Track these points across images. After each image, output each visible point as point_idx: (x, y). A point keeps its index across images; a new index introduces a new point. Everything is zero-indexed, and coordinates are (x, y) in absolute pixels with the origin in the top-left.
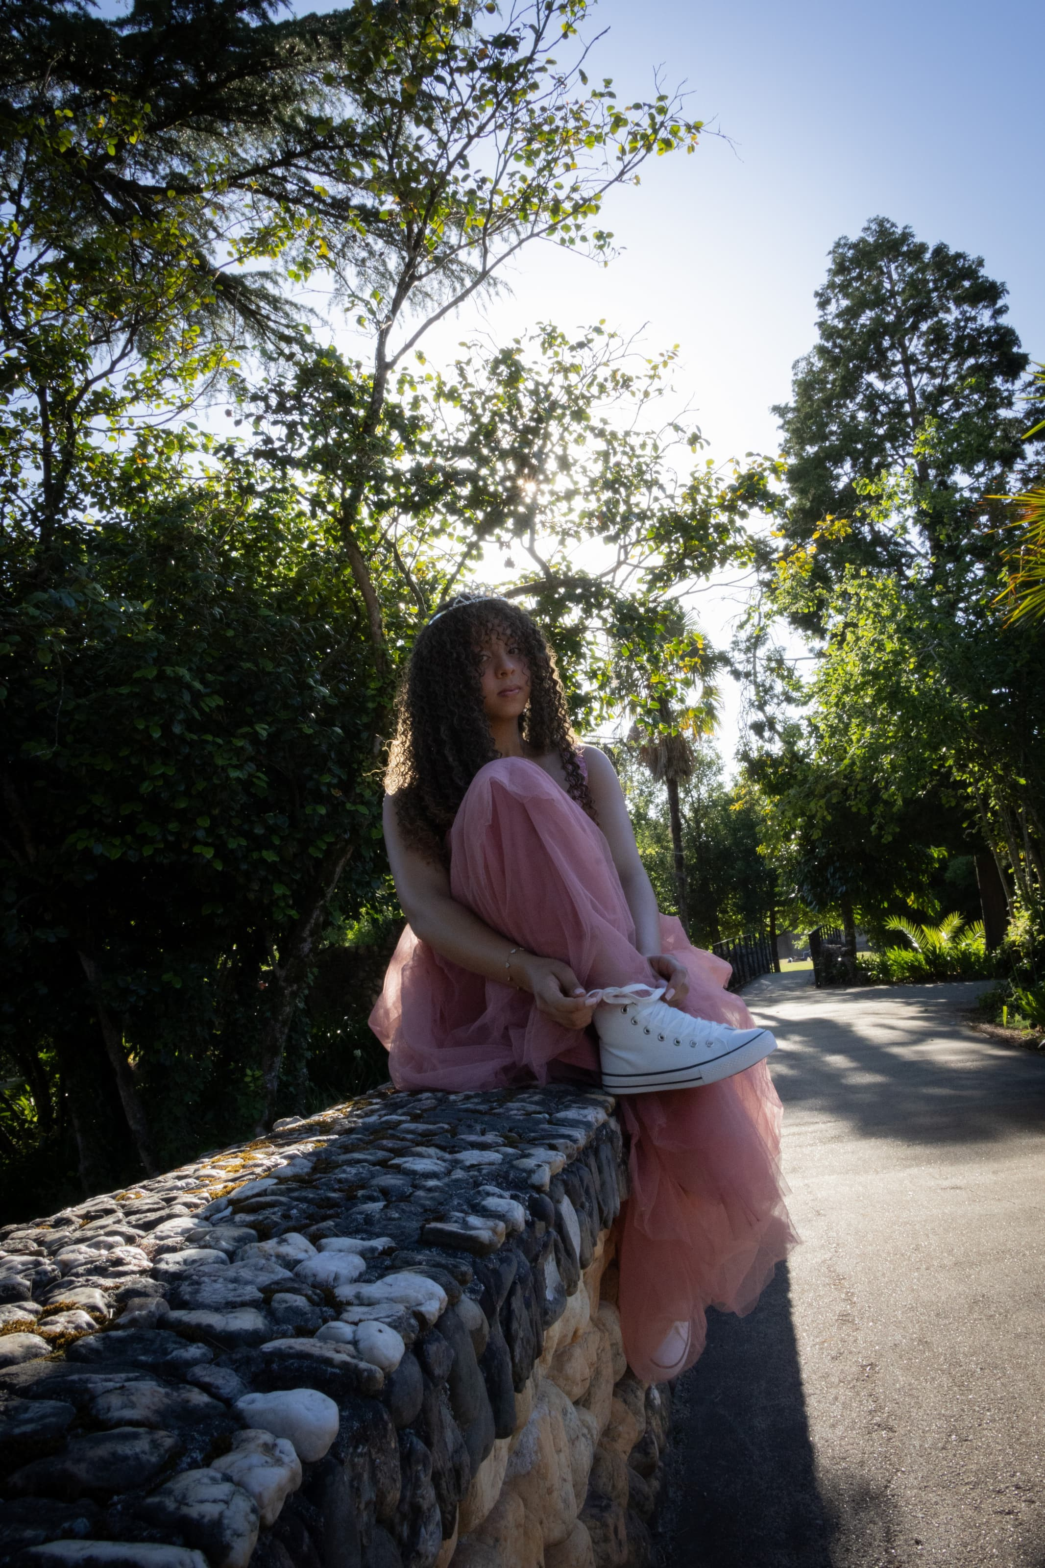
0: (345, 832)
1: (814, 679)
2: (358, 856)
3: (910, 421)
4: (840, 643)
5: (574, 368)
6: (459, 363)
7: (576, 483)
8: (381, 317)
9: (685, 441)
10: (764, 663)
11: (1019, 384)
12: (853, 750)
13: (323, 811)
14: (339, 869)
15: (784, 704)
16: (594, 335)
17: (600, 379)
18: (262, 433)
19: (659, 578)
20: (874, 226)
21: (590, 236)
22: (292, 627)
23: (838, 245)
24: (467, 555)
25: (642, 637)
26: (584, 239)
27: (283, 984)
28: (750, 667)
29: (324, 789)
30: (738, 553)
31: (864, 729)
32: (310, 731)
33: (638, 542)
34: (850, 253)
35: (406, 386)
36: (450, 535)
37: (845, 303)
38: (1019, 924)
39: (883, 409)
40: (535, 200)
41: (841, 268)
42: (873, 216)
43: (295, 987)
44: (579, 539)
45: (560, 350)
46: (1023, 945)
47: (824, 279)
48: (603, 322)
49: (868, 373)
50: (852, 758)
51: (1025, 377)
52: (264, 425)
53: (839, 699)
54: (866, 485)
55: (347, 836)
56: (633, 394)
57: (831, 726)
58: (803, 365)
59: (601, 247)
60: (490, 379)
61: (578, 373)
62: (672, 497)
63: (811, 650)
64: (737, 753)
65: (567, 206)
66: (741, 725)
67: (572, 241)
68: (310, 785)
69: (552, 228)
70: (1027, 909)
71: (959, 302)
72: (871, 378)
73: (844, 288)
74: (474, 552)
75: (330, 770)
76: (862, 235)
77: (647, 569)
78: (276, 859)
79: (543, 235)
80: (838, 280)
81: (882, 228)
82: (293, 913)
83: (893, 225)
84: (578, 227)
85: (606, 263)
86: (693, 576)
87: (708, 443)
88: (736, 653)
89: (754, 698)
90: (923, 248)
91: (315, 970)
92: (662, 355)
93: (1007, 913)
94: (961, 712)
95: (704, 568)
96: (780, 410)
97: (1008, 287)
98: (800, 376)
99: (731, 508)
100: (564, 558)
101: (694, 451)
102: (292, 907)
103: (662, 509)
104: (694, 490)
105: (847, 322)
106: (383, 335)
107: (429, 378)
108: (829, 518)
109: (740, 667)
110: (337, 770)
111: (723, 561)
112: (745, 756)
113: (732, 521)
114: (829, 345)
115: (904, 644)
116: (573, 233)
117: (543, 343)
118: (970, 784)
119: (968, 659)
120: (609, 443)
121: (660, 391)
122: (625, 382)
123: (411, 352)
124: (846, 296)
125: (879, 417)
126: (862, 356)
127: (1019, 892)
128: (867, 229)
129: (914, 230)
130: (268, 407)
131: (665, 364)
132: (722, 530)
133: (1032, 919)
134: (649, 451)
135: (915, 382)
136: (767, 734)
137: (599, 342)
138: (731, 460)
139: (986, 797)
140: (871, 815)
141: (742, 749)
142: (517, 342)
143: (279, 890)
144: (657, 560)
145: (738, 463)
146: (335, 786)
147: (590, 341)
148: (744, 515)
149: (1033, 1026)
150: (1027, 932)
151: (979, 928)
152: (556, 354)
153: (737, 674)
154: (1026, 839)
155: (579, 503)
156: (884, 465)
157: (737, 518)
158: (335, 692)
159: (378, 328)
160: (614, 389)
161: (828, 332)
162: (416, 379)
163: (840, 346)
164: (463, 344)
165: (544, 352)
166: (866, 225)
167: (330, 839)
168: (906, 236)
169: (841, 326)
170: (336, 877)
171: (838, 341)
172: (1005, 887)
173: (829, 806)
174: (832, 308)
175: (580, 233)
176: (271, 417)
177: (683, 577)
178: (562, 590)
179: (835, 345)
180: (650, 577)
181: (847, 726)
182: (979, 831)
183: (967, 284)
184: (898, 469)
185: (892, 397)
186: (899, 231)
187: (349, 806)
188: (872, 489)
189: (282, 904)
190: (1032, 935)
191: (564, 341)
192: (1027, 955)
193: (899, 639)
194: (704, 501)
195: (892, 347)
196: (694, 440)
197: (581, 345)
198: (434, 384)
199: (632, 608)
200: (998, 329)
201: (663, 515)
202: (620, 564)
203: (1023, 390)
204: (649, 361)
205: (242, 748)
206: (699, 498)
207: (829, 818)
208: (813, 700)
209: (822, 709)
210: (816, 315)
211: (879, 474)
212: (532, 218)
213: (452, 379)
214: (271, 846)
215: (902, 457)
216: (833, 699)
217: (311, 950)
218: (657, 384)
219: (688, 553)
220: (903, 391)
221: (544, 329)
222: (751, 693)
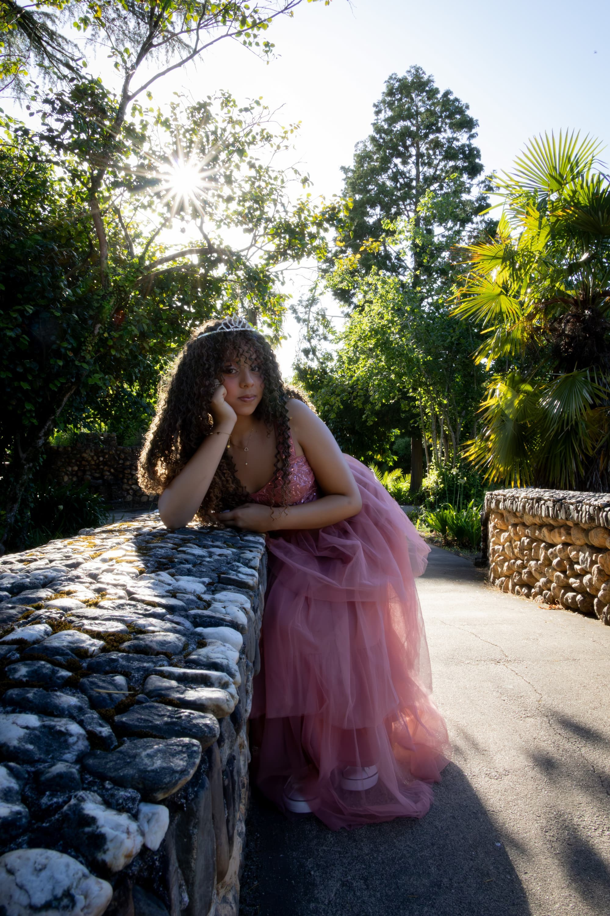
0: (73, 378)
1: (343, 330)
2: (78, 393)
3: (414, 191)
4: (361, 312)
5: (240, 123)
6: (173, 104)
7: (234, 193)
8: (129, 65)
9: (300, 180)
10: (315, 315)
11: (475, 181)
12: (359, 373)
13: (61, 363)
14: (65, 399)
15: (323, 340)
16: (254, 105)
17: (254, 133)
18: (47, 125)
19: (272, 258)
20: (413, 71)
21: (261, 44)
22: (53, 249)
23: (391, 78)
24: (163, 225)
25: (259, 291)
26: (257, 44)
27: (24, 462)
28: (306, 317)
29: (63, 350)
30: (318, 251)
31: (367, 361)
32: (58, 314)
33: (264, 235)
34: (397, 85)
35: (137, 113)
36: (154, 211)
37: (390, 113)
38: (431, 477)
39: (401, 181)
40: (232, 13)
41: (391, 93)
42: (414, 65)
43: (31, 465)
44: (229, 227)
45: (231, 109)
46: (432, 489)
47: (380, 98)
48: (261, 98)
49: (397, 158)
50: (358, 377)
51: (480, 177)
52: (49, 120)
53: (356, 343)
54: (388, 224)
55: (73, 380)
56: (272, 146)
57: (349, 358)
58: (361, 146)
59: (267, 52)
60: (188, 118)
61: (241, 127)
62: (286, 212)
63: (342, 312)
64: (294, 364)
65: (249, 21)
66: (297, 349)
67: (250, 44)
68: (54, 347)
69: (239, 33)
70: (437, 470)
71: (451, 126)
72: (397, 161)
73: (390, 105)
74: (167, 224)
75: (67, 340)
76: (406, 74)
77: (266, 251)
78: (29, 388)
79: (233, 36)
80: (388, 99)
81: (417, 72)
82: (35, 421)
83: (424, 73)
84: (255, 36)
85: (268, 62)
86: (291, 260)
87: (313, 184)
88: (300, 307)
89: (306, 334)
90: (437, 91)
91: (45, 456)
92: (291, 125)
93: (426, 471)
94: (418, 360)
95: (297, 257)
96: (345, 170)
97: (479, 122)
98: (358, 152)
99: (320, 225)
100: (219, 236)
101: (304, 188)
102: (34, 418)
103: (280, 218)
104: (301, 210)
105: (390, 125)
106: (128, 78)
107: (152, 110)
108: (371, 240)
109: (301, 316)
110: (72, 341)
111: (309, 254)
112: (298, 368)
113: (318, 233)
114: (378, 136)
115: (394, 317)
116: (251, 39)
117: (222, 103)
118: (418, 400)
119: (428, 331)
120: (258, 172)
121: (287, 147)
122: (268, 137)
123: (144, 92)
124: (391, 109)
125: (398, 185)
126: (394, 148)
127: (434, 461)
128: (409, 72)
129: (435, 78)
130: (54, 109)
131: (292, 131)
132: (313, 237)
133: (439, 476)
134: (279, 182)
135: (421, 169)
136: (311, 356)
137: (257, 110)
138: (321, 196)
139: (425, 407)
140: (364, 409)
141: (296, 362)
142: (209, 98)
143: (28, 406)
144: (272, 247)
145: (324, 199)
146: (69, 350)
147: (252, 108)
148: (326, 230)
149: (432, 531)
150: (435, 482)
151: (409, 477)
152: (229, 112)
153: (298, 319)
154: (442, 433)
155: (234, 206)
156: (399, 213)
157: (321, 231)
158: (75, 294)
159: (127, 73)
160: (261, 141)
161: (379, 130)
162: (144, 110)
163: (384, 139)
164: (175, 93)
165: (222, 109)
166: (408, 69)
167: (63, 381)
168: (429, 81)
169: (386, 127)
170: (64, 403)
171: (383, 135)
172: (427, 457)
173: (342, 402)
174: (382, 116)
175: (256, 40)
176: (56, 116)
177: (285, 259)
178: (215, 255)
179: (381, 137)
180: (266, 256)
181: (358, 359)
182: (418, 426)
183: (458, 117)
184: (404, 217)
185: (407, 175)
186: (426, 77)
187: (77, 363)
188: (391, 227)
189: (28, 415)
190: (437, 484)
191: (235, 105)
192: (433, 494)
193: (392, 314)
194: (305, 218)
195: (412, 145)
196: (305, 181)
197: (246, 110)
198: (156, 114)
199: (256, 273)
200: (469, 146)
201: (281, 223)
202: (252, 246)
203: (478, 185)
204: (283, 128)
205: (15, 318)
206: (303, 216)
207: (342, 407)
208: (341, 342)
209: (346, 347)
210: (372, 118)
211: (396, 218)
212: (228, 23)
213: (167, 114)
214: (26, 380)
215: (408, 211)
216: (353, 343)
217: (43, 444)
218: (286, 142)
219: (290, 246)
220: (414, 173)
221: (224, 95)
222: (305, 331)
